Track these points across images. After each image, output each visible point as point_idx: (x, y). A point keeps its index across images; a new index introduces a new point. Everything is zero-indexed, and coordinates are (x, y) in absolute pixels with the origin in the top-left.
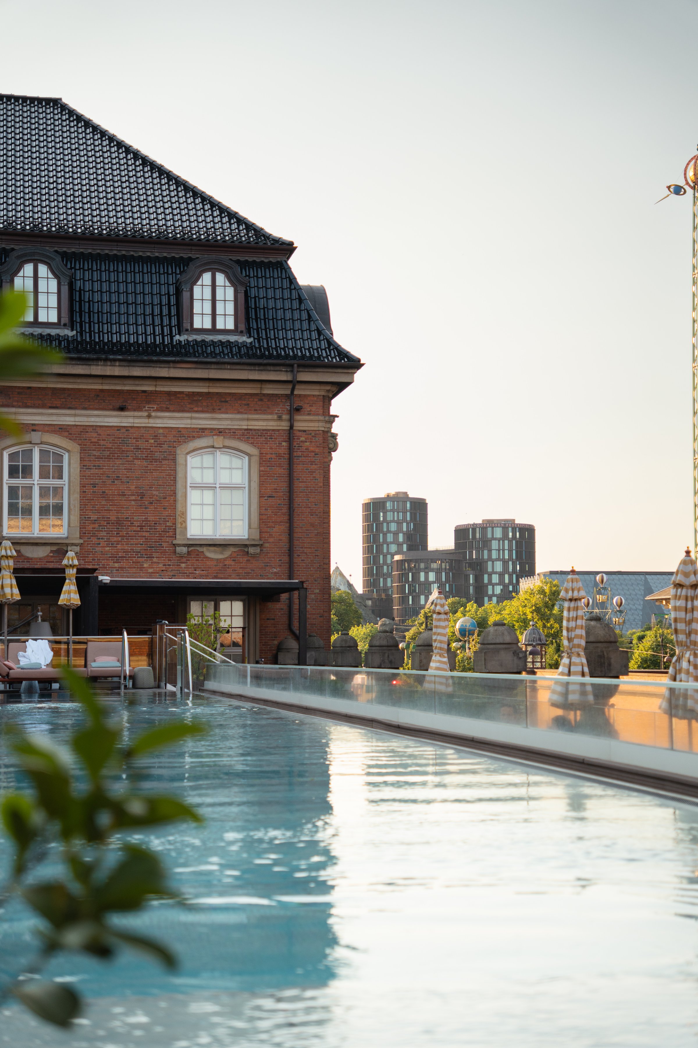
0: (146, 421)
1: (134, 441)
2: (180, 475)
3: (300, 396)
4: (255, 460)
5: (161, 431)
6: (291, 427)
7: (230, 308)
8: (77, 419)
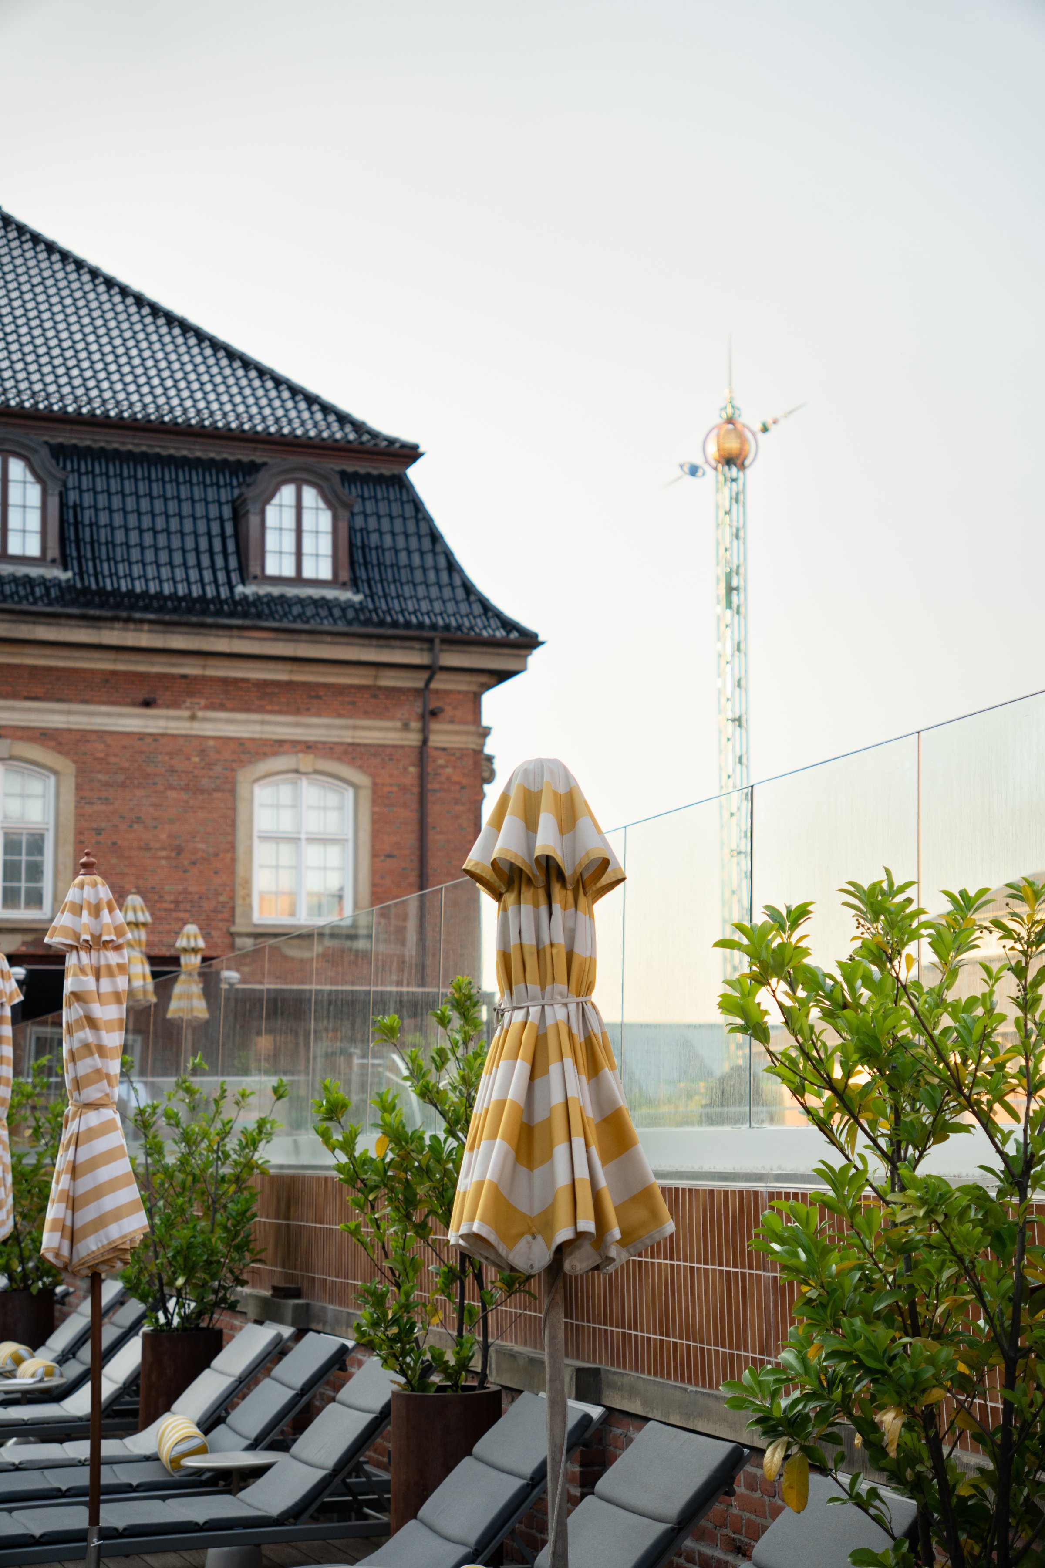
0: (187, 724)
1: (167, 758)
2: (242, 817)
3: (437, 691)
4: (366, 795)
5: (211, 743)
6: (425, 741)
7: (325, 545)
8: (73, 719)
